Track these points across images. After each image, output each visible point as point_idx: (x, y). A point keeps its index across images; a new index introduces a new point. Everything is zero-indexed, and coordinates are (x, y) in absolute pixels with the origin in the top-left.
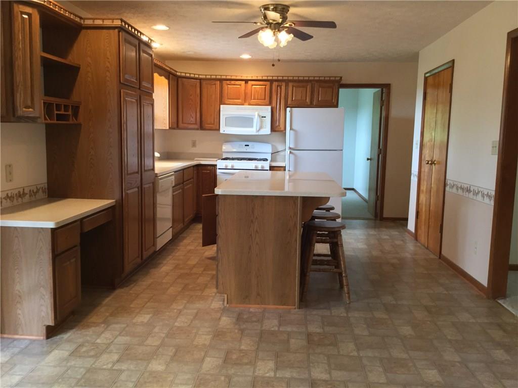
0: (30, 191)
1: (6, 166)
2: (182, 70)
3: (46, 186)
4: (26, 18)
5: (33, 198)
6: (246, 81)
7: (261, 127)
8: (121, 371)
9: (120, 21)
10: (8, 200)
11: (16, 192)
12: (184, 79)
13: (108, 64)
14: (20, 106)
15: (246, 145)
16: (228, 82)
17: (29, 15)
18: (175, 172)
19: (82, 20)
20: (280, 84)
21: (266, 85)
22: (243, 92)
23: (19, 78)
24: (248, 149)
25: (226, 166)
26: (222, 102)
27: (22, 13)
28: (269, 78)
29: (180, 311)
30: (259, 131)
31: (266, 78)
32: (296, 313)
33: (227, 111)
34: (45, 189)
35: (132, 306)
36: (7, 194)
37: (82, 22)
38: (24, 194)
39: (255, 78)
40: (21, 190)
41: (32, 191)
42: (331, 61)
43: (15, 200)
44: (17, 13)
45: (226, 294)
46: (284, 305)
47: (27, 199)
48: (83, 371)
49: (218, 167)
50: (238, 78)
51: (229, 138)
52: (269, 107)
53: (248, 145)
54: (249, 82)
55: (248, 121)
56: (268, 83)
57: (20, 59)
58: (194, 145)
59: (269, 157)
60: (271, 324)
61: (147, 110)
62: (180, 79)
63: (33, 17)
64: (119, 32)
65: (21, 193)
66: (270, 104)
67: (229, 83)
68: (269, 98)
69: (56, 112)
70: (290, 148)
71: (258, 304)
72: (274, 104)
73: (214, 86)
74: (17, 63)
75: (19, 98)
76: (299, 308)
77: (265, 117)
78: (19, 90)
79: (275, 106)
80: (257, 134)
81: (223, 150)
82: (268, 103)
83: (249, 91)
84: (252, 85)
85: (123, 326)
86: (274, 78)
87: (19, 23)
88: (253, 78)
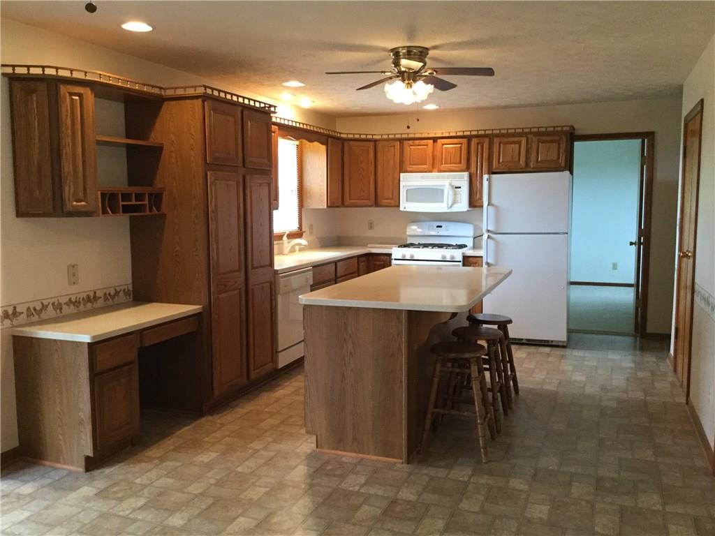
0: (105, 294)
1: (68, 266)
2: (345, 130)
3: (131, 288)
4: (76, 100)
5: (110, 302)
6: (435, 140)
7: (454, 202)
8: (135, 520)
9: (203, 88)
10: (72, 305)
11: (85, 296)
12: (351, 143)
13: (192, 141)
14: (69, 200)
15: (438, 227)
16: (411, 142)
17: (80, 95)
18: (314, 267)
19: (162, 90)
20: (482, 141)
21: (462, 144)
22: (431, 154)
23: (67, 167)
24: (441, 232)
25: (404, 256)
26: (403, 170)
27: (71, 94)
28: (466, 133)
29: (256, 451)
30: (451, 207)
31: (461, 134)
32: (399, 467)
33: (409, 181)
34: (129, 290)
35: (206, 439)
36: (70, 300)
37: (163, 93)
38: (96, 298)
39: (447, 135)
40: (92, 294)
41: (107, 294)
42: (559, 103)
43: (82, 305)
44: (64, 94)
45: (315, 434)
46: (388, 456)
47: (100, 303)
48: (96, 514)
49: (393, 257)
50: (423, 136)
51: (416, 218)
52: (466, 174)
53: (441, 227)
54: (439, 140)
55: (435, 194)
56: (465, 141)
57: (69, 145)
58: (371, 227)
59: (470, 243)
60: (354, 483)
61: (258, 194)
62: (346, 143)
63: (84, 96)
64: (204, 101)
65: (92, 297)
66: (468, 168)
67: (412, 144)
68: (465, 161)
69: (121, 203)
70: (488, 231)
71: (355, 452)
72: (473, 169)
73: (393, 148)
74: (64, 151)
75: (68, 191)
76: (408, 463)
77: (460, 188)
78: (68, 182)
79: (475, 172)
80: (449, 211)
81: (408, 233)
82: (465, 168)
83: (438, 154)
84: (443, 144)
85: (179, 464)
86: (473, 133)
87: (67, 107)
88: (444, 135)
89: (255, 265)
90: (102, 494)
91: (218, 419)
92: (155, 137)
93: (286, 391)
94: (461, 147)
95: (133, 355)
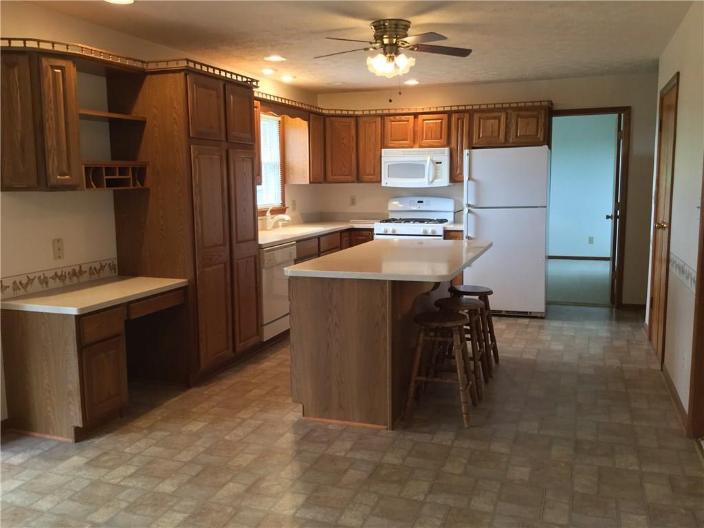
0: (91, 268)
1: (54, 241)
2: (326, 106)
3: (116, 263)
4: (58, 73)
5: (95, 277)
6: (416, 115)
7: (435, 177)
8: (125, 488)
9: (186, 62)
10: (57, 279)
11: (70, 270)
12: (334, 119)
13: (175, 115)
14: (53, 175)
15: (419, 202)
16: (392, 118)
17: (62, 68)
18: (297, 241)
19: (145, 64)
20: (462, 116)
21: (442, 119)
22: (412, 130)
23: (51, 142)
24: (422, 207)
25: (387, 231)
26: (384, 146)
27: (53, 67)
28: (446, 109)
29: (244, 420)
30: (432, 182)
31: (442, 109)
32: (383, 433)
33: (389, 157)
34: (114, 265)
35: (194, 410)
36: (56, 273)
37: (145, 66)
38: (81, 272)
39: (428, 110)
40: (77, 269)
41: (93, 268)
42: (538, 79)
43: (67, 279)
44: (47, 67)
45: (301, 403)
46: (372, 423)
47: (86, 277)
48: (86, 483)
49: (375, 232)
50: (405, 111)
51: (397, 193)
52: (446, 150)
53: (422, 202)
54: (420, 116)
55: (417, 169)
56: (445, 116)
57: (52, 119)
58: (353, 202)
59: (450, 217)
60: (341, 448)
61: (241, 167)
62: (327, 119)
63: (66, 70)
64: (186, 75)
65: (77, 271)
66: (448, 144)
67: (393, 120)
68: (446, 137)
69: (106, 177)
70: (469, 205)
71: (341, 419)
72: (453, 145)
73: (374, 124)
74: (47, 124)
75: (52, 164)
76: (393, 430)
77: (441, 163)
78: (52, 156)
79: (455, 147)
80: (430, 186)
81: (389, 209)
82: (445, 143)
83: (419, 129)
84: (424, 120)
86: (453, 109)
87: (49, 80)
88: (425, 111)
89: (240, 239)
90: (92, 463)
91: (205, 390)
92: (138, 112)
93: (271, 363)
94: (441, 122)
95: (120, 327)
